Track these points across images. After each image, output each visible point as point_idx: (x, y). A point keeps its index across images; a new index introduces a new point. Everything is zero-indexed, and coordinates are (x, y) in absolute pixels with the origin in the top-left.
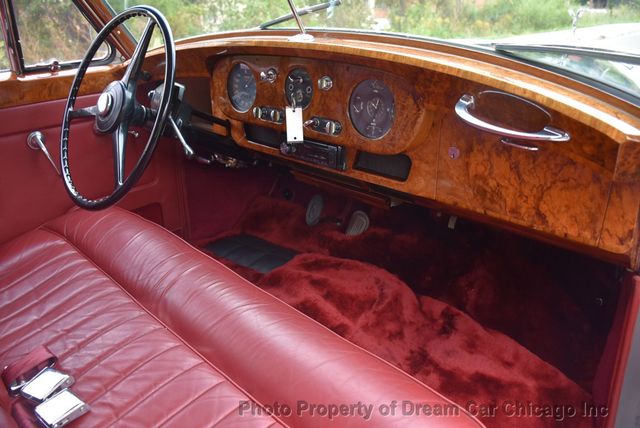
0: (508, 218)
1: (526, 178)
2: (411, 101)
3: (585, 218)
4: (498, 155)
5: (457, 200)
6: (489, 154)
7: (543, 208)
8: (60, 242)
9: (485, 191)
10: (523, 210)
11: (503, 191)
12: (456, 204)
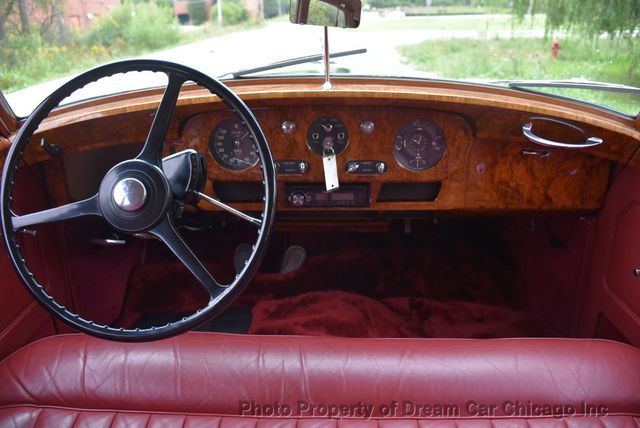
0: (524, 206)
1: (538, 175)
2: (462, 133)
3: (577, 192)
4: (518, 163)
5: (484, 204)
6: (511, 164)
9: (507, 192)
10: (535, 198)
11: (521, 188)
12: (482, 207)
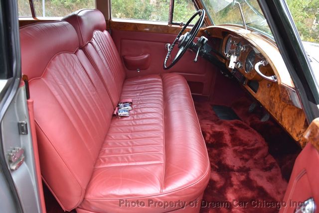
3: (291, 122)
7: (283, 115)
8: (160, 80)
10: (278, 114)
11: (275, 104)
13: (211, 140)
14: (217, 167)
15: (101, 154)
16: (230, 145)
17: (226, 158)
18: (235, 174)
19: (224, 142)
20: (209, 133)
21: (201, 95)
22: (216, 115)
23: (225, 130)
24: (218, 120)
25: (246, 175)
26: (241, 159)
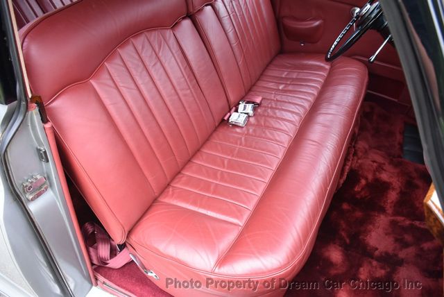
8: (328, 67)
13: (363, 193)
14: (348, 241)
15: (176, 180)
16: (390, 211)
17: (370, 231)
18: (370, 263)
19: (382, 204)
20: (367, 179)
21: (396, 100)
22: (401, 145)
23: (396, 182)
24: (399, 156)
25: (389, 270)
26: (396, 240)
